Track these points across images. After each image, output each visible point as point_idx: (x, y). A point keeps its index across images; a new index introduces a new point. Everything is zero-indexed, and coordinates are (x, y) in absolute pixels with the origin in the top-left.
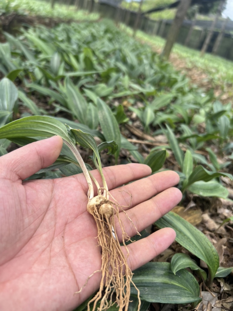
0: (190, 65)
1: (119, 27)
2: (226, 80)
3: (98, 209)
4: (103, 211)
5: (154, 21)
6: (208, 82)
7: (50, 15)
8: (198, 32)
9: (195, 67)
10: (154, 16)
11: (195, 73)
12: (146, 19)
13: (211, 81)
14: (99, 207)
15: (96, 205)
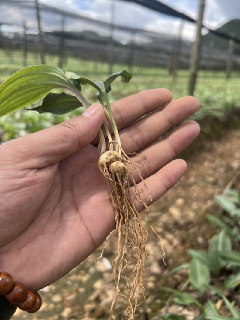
3: (108, 167)
4: (113, 170)
14: (109, 165)
15: (106, 163)
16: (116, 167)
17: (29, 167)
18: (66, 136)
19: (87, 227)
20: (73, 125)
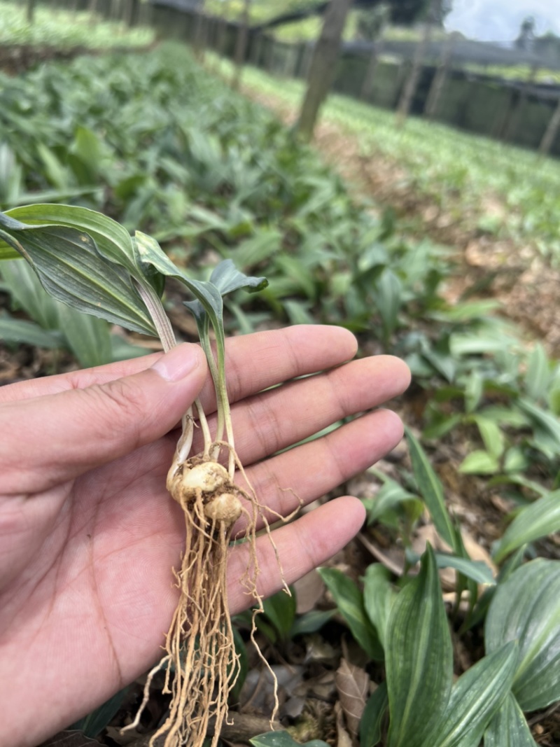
0: (366, 149)
1: (202, 61)
2: (445, 182)
5: (286, 46)
6: (408, 188)
7: (22, 40)
8: (392, 68)
9: (379, 153)
10: (286, 34)
11: (380, 169)
12: (269, 41)
13: (414, 185)
14: (208, 499)
15: (203, 492)
16: (227, 508)
17: (9, 490)
18: (110, 426)
19: (110, 637)
20: (130, 399)
